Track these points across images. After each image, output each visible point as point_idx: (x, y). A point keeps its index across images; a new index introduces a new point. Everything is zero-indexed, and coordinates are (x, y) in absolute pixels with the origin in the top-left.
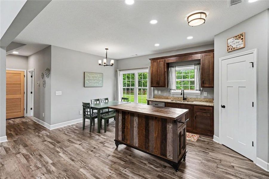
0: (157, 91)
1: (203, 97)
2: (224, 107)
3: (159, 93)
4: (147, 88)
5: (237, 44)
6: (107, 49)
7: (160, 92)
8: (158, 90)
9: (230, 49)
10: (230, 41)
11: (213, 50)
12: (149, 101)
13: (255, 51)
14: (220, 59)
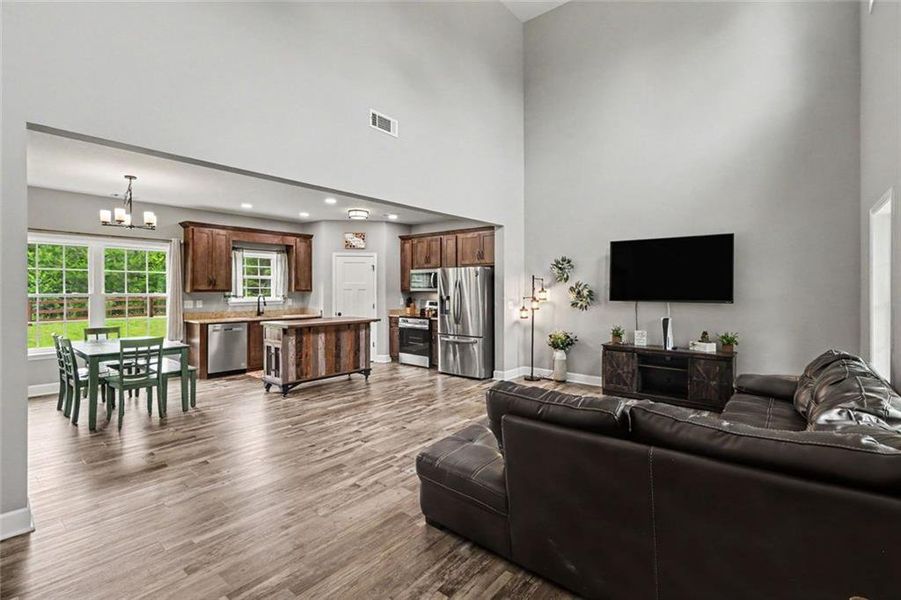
0: (192, 302)
1: (286, 308)
2: (340, 314)
3: (198, 307)
4: (168, 295)
6: (131, 178)
7: (200, 305)
8: (195, 300)
9: (349, 246)
10: (349, 237)
11: (312, 236)
12: (208, 324)
13: (375, 255)
14: (334, 254)
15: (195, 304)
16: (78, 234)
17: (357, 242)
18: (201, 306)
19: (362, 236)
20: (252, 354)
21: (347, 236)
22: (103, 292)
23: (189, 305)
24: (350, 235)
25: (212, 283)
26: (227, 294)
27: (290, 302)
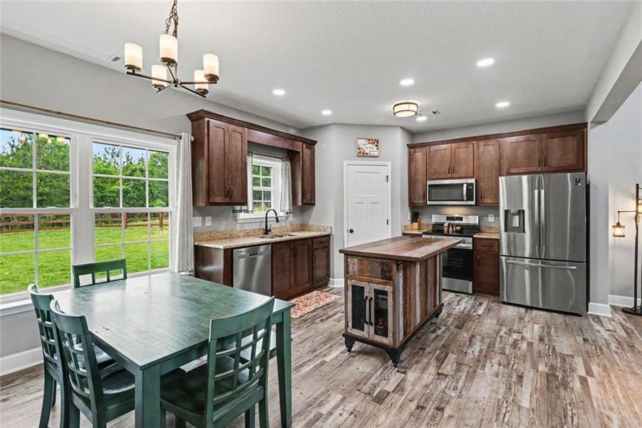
0: (200, 218)
1: (288, 224)
2: (351, 231)
3: (207, 224)
4: (172, 209)
5: (371, 149)
8: (205, 216)
9: (362, 155)
10: (361, 143)
11: (315, 142)
12: (232, 249)
13: (389, 164)
14: (346, 163)
15: (204, 221)
16: (59, 114)
17: (370, 149)
18: (210, 224)
19: (376, 142)
20: (275, 284)
21: (360, 142)
22: (92, 206)
23: (197, 222)
24: (363, 141)
25: (228, 194)
26: (238, 208)
27: (291, 218)
